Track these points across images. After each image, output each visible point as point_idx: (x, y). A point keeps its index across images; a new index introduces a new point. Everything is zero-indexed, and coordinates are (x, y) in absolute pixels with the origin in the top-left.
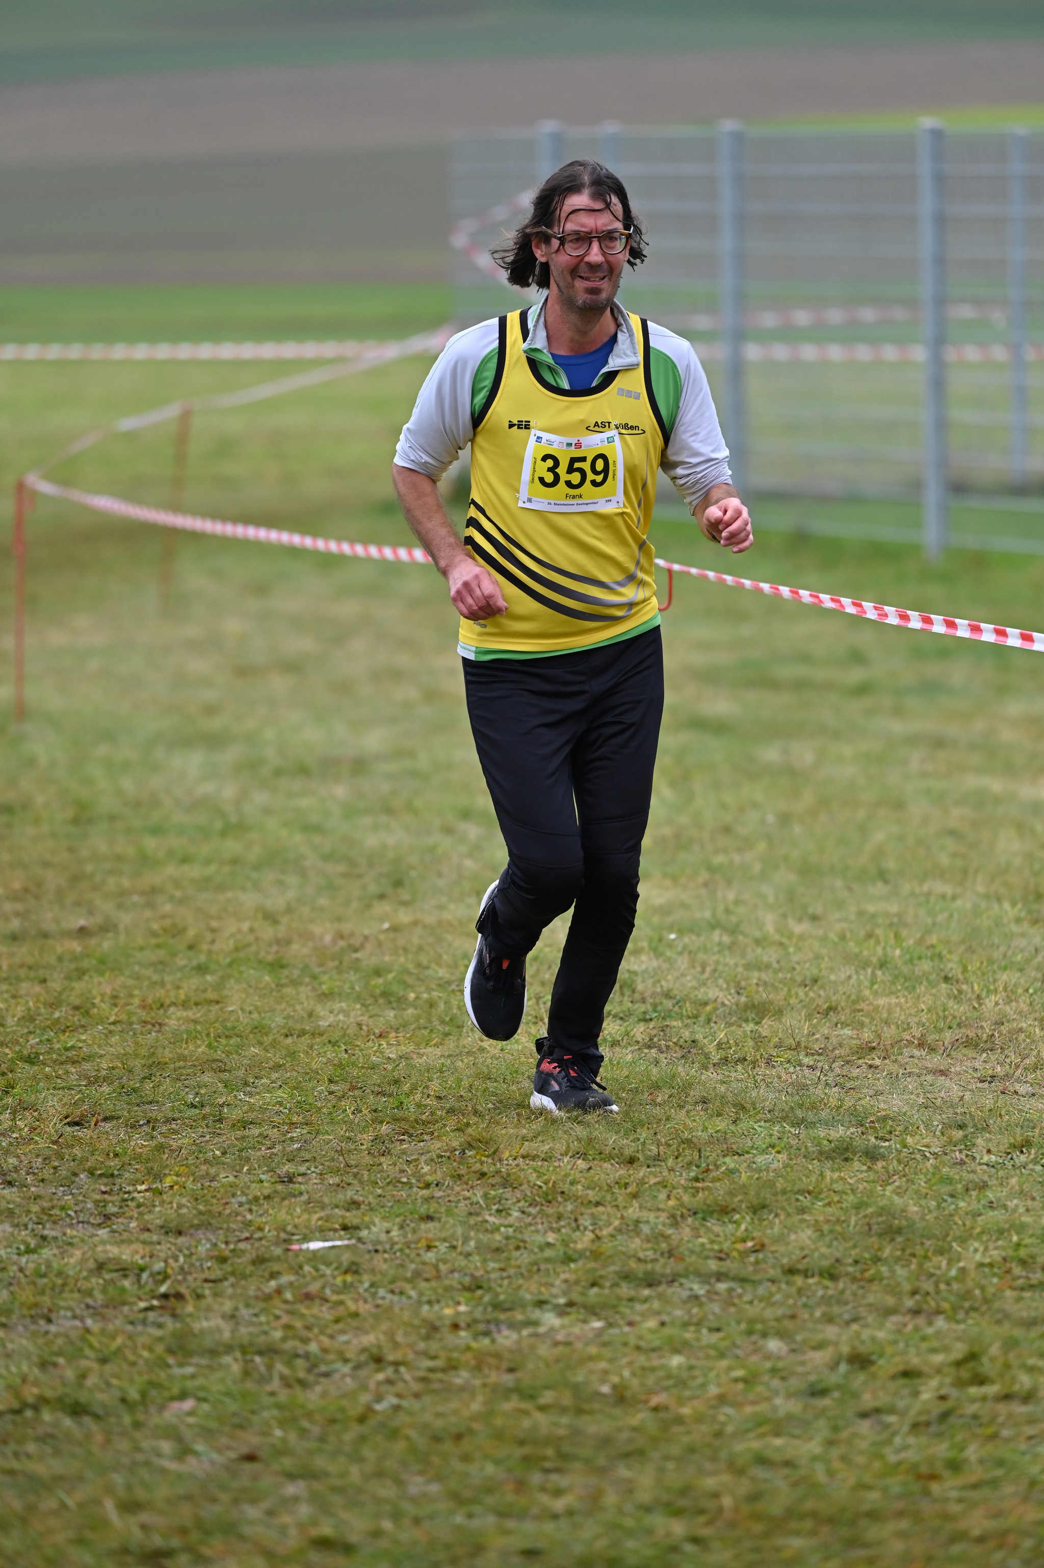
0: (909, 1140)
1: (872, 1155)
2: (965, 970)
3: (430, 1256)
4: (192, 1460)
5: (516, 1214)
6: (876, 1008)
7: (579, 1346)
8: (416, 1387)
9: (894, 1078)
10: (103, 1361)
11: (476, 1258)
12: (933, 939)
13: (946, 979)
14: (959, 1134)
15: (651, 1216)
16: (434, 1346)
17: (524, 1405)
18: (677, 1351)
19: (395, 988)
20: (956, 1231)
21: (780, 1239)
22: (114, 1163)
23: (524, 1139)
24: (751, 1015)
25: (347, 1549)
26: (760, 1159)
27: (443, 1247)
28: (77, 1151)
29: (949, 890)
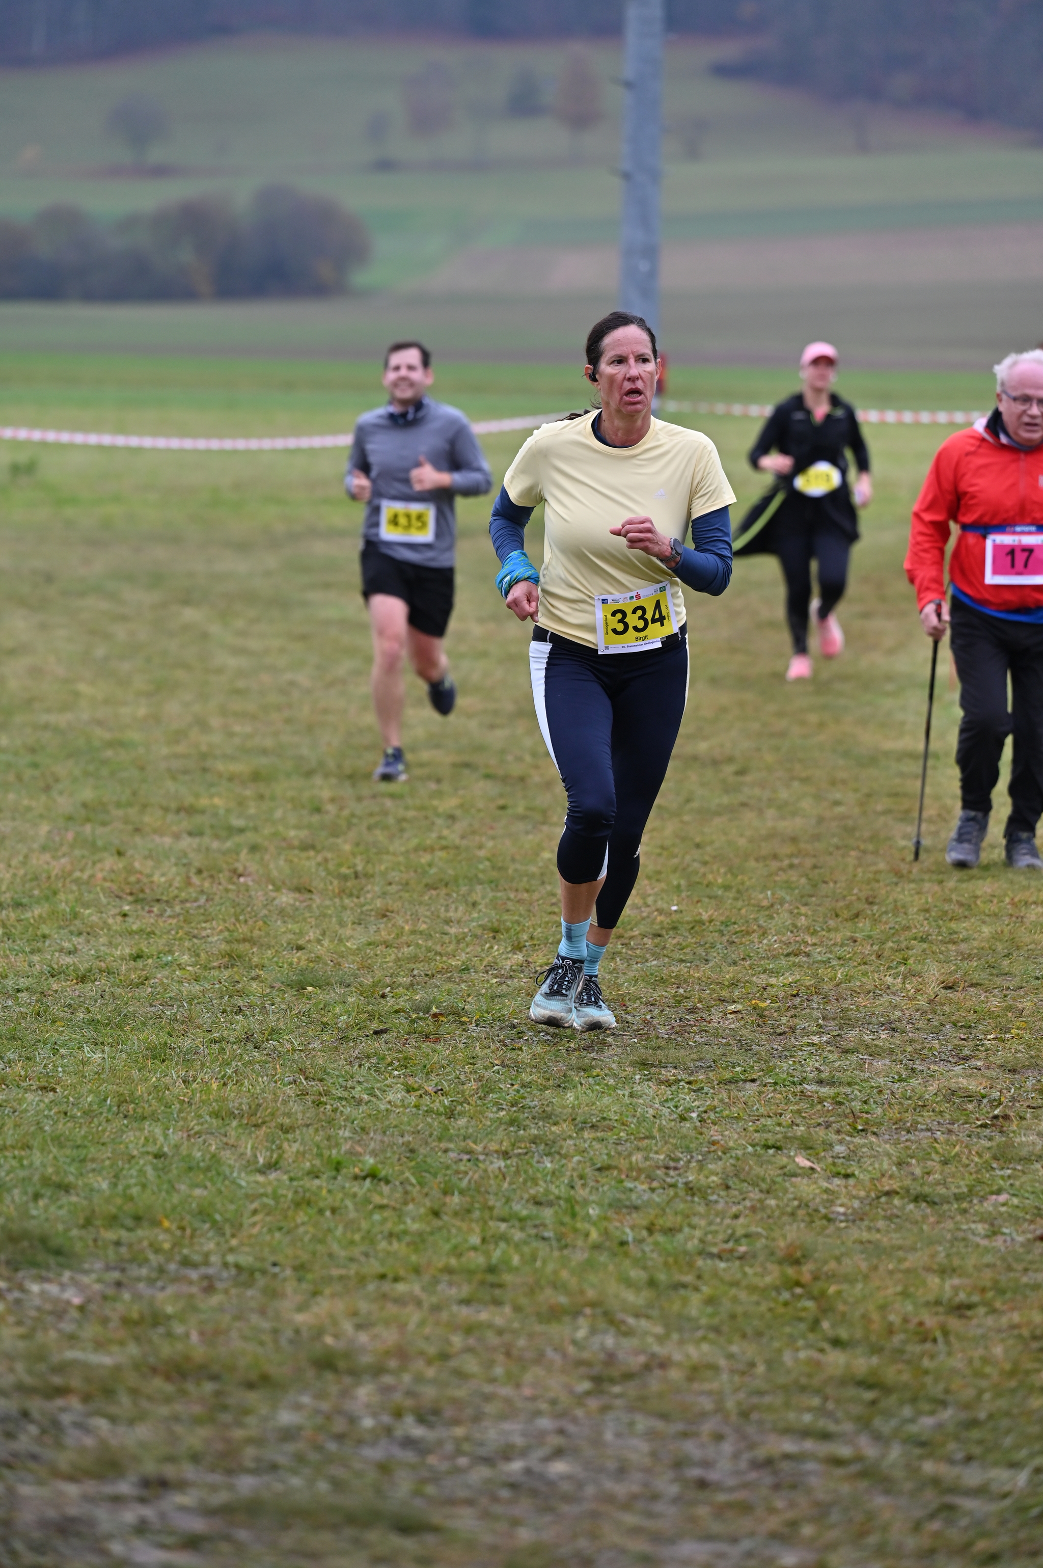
4: (998, 1239)
22: (972, 1018)
28: (946, 1008)
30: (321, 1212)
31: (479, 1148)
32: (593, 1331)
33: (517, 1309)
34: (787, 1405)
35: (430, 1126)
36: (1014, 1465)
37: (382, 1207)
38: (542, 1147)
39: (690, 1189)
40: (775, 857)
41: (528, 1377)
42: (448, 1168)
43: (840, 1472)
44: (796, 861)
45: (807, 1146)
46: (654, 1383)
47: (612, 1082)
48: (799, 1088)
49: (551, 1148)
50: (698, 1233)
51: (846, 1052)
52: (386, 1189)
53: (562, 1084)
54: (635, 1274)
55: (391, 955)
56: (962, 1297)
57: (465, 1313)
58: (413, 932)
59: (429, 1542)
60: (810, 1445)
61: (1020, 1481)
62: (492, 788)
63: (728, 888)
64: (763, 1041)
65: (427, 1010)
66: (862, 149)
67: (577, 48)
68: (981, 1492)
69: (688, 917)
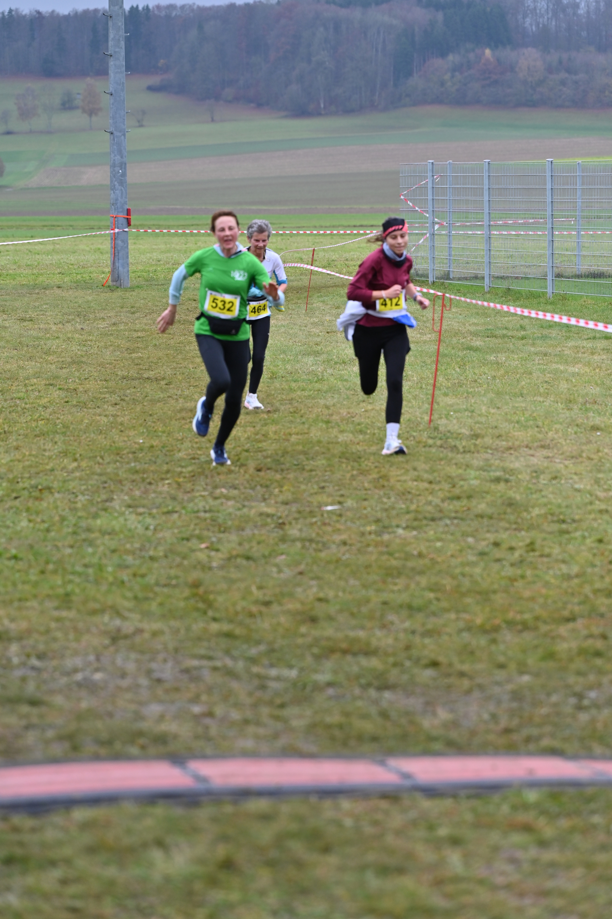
0: (519, 476)
1: (507, 481)
2: (544, 424)
3: (365, 512)
4: (282, 574)
5: (393, 499)
6: (514, 436)
7: (408, 539)
8: (355, 552)
10: (259, 543)
11: (379, 512)
12: (535, 414)
13: (537, 427)
14: (534, 474)
15: (436, 500)
16: (363, 539)
17: (388, 557)
18: (439, 541)
19: (364, 429)
20: (530, 504)
21: (476, 507)
22: (268, 483)
23: (398, 476)
24: (474, 438)
25: (327, 601)
26: (471, 482)
27: (369, 509)
28: (257, 479)
29: (542, 399)
31: (60, 544)
32: (111, 618)
33: (78, 611)
34: (194, 646)
35: (39, 536)
36: (291, 667)
37: (19, 571)
38: (87, 543)
39: (152, 558)
40: (184, 418)
41: (84, 639)
42: (47, 553)
43: (217, 673)
45: (200, 538)
46: (138, 639)
47: (116, 514)
48: (196, 515)
49: (91, 543)
50: (155, 577)
51: (216, 498)
53: (95, 516)
54: (129, 594)
55: (21, 465)
56: (267, 598)
57: (56, 614)
58: (30, 455)
59: (43, 709)
60: (205, 663)
61: (293, 673)
62: (62, 394)
63: (164, 432)
64: (180, 495)
65: (37, 487)
66: (213, 120)
67: (89, 80)
68: (278, 679)
69: (147, 445)
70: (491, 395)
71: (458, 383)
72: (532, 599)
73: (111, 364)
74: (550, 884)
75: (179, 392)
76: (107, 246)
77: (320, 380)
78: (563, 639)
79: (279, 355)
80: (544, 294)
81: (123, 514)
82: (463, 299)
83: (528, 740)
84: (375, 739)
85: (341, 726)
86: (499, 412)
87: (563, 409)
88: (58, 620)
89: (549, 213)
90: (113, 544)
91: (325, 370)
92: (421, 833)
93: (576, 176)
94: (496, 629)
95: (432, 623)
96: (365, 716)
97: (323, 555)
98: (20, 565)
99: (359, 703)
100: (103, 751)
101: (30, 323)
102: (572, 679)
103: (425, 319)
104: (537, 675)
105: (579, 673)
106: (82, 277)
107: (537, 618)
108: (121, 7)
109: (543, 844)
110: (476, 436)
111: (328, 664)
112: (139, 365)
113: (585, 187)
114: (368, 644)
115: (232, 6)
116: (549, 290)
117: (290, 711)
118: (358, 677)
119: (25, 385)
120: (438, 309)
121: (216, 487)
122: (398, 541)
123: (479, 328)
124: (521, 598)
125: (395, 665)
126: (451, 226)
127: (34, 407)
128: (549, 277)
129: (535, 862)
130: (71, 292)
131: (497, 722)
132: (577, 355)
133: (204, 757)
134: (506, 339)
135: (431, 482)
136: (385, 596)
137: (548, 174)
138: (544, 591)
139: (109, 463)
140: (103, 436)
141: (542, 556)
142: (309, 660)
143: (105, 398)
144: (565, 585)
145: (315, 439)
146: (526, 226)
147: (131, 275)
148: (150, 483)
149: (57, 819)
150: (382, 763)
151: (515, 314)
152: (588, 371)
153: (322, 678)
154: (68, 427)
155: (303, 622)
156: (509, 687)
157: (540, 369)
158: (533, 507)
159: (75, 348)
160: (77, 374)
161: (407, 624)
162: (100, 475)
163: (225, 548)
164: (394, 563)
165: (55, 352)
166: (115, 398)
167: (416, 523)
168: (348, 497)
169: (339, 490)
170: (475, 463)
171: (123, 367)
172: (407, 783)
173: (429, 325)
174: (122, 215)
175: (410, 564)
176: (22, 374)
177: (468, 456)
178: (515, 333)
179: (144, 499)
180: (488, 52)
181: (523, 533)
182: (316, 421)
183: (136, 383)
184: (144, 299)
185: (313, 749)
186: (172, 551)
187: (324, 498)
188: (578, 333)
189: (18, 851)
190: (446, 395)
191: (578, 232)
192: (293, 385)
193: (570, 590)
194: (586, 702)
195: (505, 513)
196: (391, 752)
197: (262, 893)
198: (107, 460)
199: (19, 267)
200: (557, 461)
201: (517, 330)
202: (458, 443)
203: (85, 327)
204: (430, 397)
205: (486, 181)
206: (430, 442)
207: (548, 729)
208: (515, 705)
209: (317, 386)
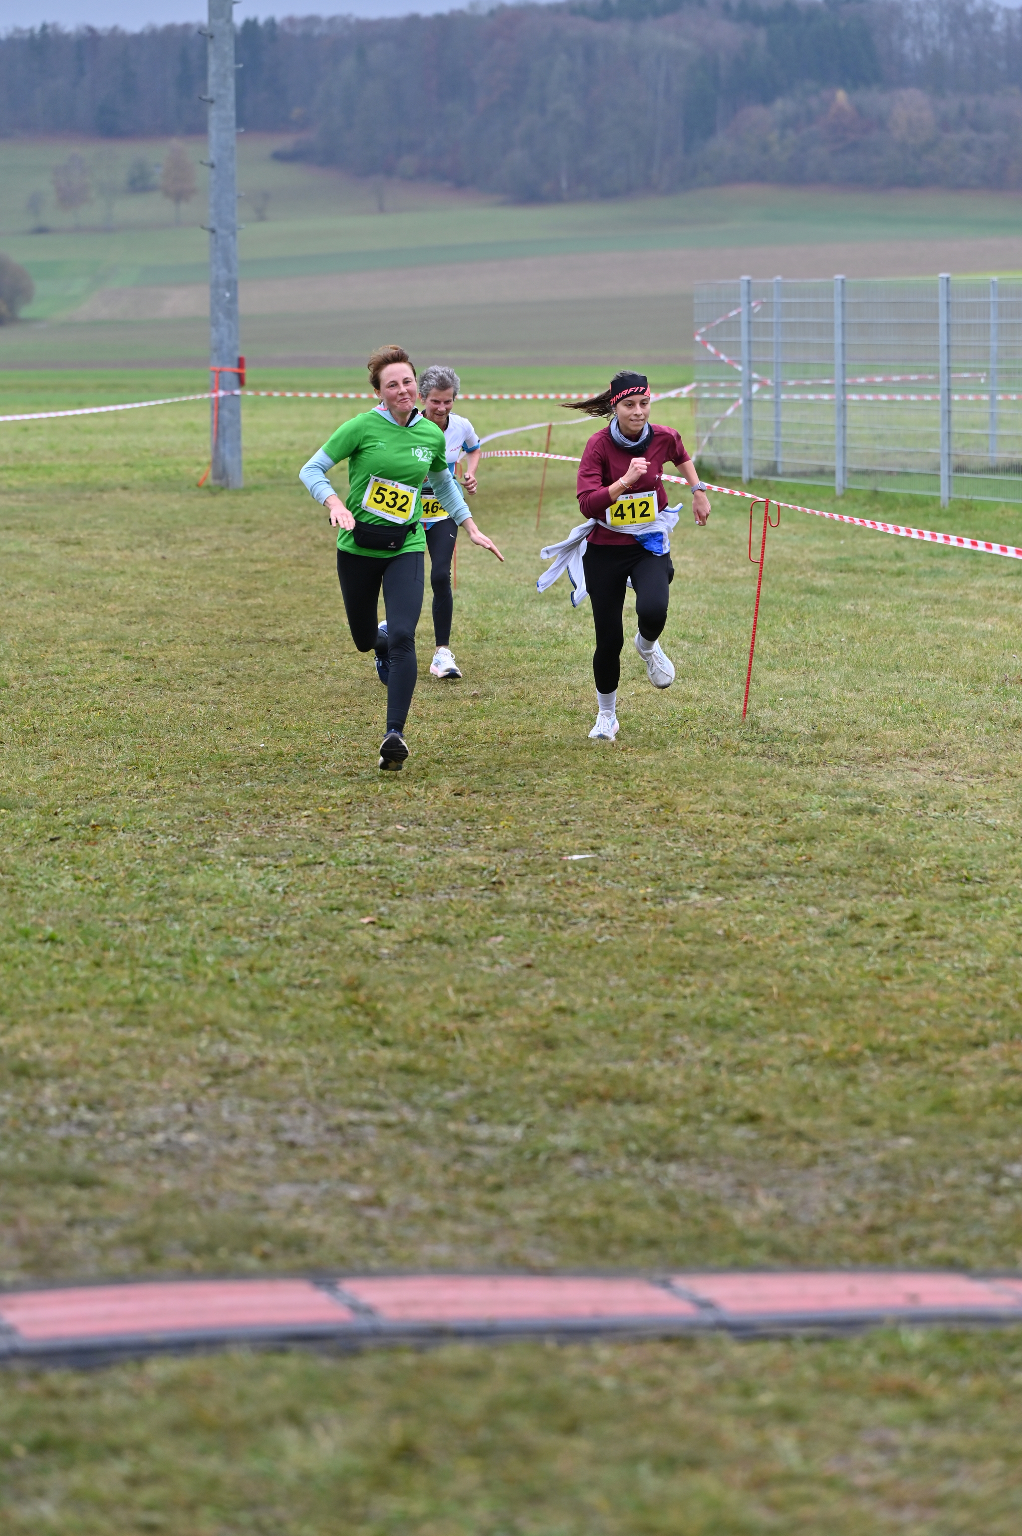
0: (894, 804)
1: (873, 812)
2: (934, 717)
3: (636, 863)
4: (498, 967)
5: (683, 841)
6: (885, 737)
7: (708, 909)
8: (620, 930)
9: (890, 772)
10: (458, 916)
11: (659, 865)
12: (920, 701)
13: (924, 721)
14: (919, 801)
15: (754, 843)
16: (632, 909)
17: (675, 940)
18: (759, 912)
20: (912, 851)
21: (821, 855)
22: (475, 815)
23: (691, 803)
24: (818, 740)
25: (573, 1013)
26: (814, 814)
27: (643, 859)
28: (456, 809)
29: (931, 676)
30: (16, 966)
31: (127, 918)
32: (212, 1042)
33: (157, 1029)
34: (351, 1088)
35: (92, 903)
36: (512, 1123)
37: (59, 962)
38: (172, 915)
39: (279, 941)
40: (333, 708)
41: (166, 1075)
42: (105, 932)
43: (389, 1132)
44: (347, 710)
45: (360, 907)
46: (256, 1076)
47: (220, 868)
48: (354, 868)
49: (178, 915)
50: (284, 971)
51: (386, 841)
52: (61, 949)
53: (186, 871)
54: (241, 1001)
55: (61, 785)
56: (473, 1008)
57: (120, 1032)
58: (76, 769)
59: (100, 1192)
60: (367, 1115)
61: (518, 1133)
62: (131, 666)
63: (300, 730)
64: (327, 836)
65: (88, 823)
66: (381, 209)
67: (175, 143)
68: (490, 1142)
69: (272, 751)
70: (847, 669)
71: (792, 648)
72: (916, 1009)
73: (211, 616)
74: (945, 1486)
75: (326, 664)
76: (205, 419)
77: (561, 644)
78: (967, 1075)
79: (493, 601)
80: (935, 499)
81: (232, 866)
82: (799, 508)
83: (909, 1245)
84: (652, 1243)
85: (595, 1222)
86: (859, 697)
87: (966, 692)
88: (123, 1044)
89: (943, 364)
90: (215, 918)
91: (569, 626)
92: (731, 1401)
93: (989, 303)
94: (855, 1060)
95: (748, 1049)
96: (635, 1206)
97: (565, 935)
98: (60, 952)
99: (626, 1183)
100: (197, 1264)
101: (76, 548)
102: (981, 1145)
103: (735, 541)
104: (924, 1136)
105: (994, 1134)
106: (164, 471)
107: (924, 1042)
108: (229, 20)
109: (933, 1419)
110: (822, 737)
111: (575, 1119)
112: (260, 617)
113: (1004, 321)
114: (642, 1084)
115: (413, 20)
116: (944, 493)
117: (510, 1197)
118: (624, 1140)
119: (69, 652)
120: (758, 524)
121: (386, 822)
122: (690, 912)
123: (827, 557)
124: (897, 1008)
125: (685, 1119)
126: (780, 387)
127: (84, 689)
128: (944, 472)
129: (919, 1449)
130: (144, 496)
131: (857, 1217)
132: (990, 603)
133: (368, 1273)
134: (871, 575)
135: (746, 814)
136: (670, 1004)
137: (942, 300)
138: (935, 996)
139: (208, 782)
140: (199, 738)
141: (931, 937)
142: (543, 1110)
143: (201, 673)
144: (970, 986)
145: (553, 742)
146: (904, 386)
147: (246, 468)
148: (277, 816)
149: (123, 1376)
150: (666, 1284)
151: (885, 534)
152: (1009, 628)
153: (564, 1141)
154: (139, 722)
155: (533, 1048)
156: (878, 1157)
157: (928, 625)
158: (916, 856)
159: (151, 590)
160: (155, 633)
161: (707, 1052)
162: (195, 801)
163: (402, 924)
164: (685, 948)
165: (118, 597)
166: (217, 674)
167: (720, 883)
168: (607, 838)
169: (592, 827)
170: (820, 782)
171: (233, 621)
172: (708, 1317)
173: (744, 551)
174: (231, 368)
175: (710, 951)
176: (63, 633)
177: (808, 769)
178: (887, 565)
179: (267, 841)
180: (841, 96)
181: (900, 899)
182: (553, 712)
183: (253, 648)
184: (267, 507)
185: (551, 1260)
186: (312, 928)
187: (566, 841)
188: (992, 566)
189: (57, 1431)
190: (771, 668)
191: (993, 398)
192: (516, 651)
193: (979, 995)
194: (1005, 1182)
195: (870, 866)
196: (679, 1266)
197: (465, 1501)
198: (204, 778)
199: (59, 454)
200: (957, 778)
201: (890, 560)
202: (791, 749)
203: (168, 554)
204: (745, 672)
205: (838, 311)
206: (745, 746)
207: (941, 1226)
208: (886, 1186)
209: (557, 653)
